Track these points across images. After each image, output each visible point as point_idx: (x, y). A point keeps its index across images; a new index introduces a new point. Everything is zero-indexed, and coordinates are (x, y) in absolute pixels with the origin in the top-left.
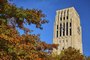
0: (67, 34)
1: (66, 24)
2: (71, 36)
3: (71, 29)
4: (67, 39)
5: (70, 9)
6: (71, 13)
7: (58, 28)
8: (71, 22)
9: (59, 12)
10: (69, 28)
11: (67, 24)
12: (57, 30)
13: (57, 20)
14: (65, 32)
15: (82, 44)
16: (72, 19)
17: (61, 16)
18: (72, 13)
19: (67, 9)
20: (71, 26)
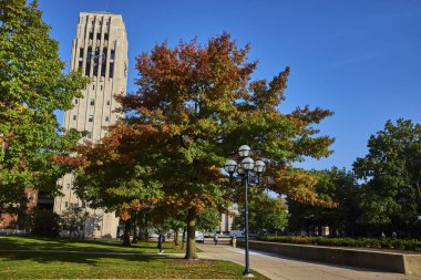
0: (103, 74)
1: (102, 49)
2: (111, 79)
3: (112, 64)
4: (102, 83)
5: (114, 17)
6: (116, 28)
7: (81, 55)
8: (113, 49)
9: (87, 17)
10: (109, 61)
11: (105, 50)
12: (81, 59)
13: (82, 37)
14: (100, 67)
16: (118, 43)
17: (91, 28)
18: (118, 29)
19: (106, 16)
20: (113, 57)
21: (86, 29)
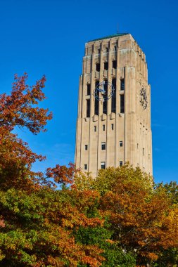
0: (114, 110)
1: (110, 81)
2: (122, 115)
3: (122, 97)
4: (113, 122)
5: (121, 39)
6: (125, 51)
7: (89, 93)
8: (123, 77)
9: (93, 46)
10: (119, 92)
11: (114, 81)
12: (88, 97)
13: (88, 71)
14: (110, 102)
15: (150, 134)
16: (128, 69)
17: (97, 57)
18: (128, 52)
19: (113, 40)
21: (92, 59)
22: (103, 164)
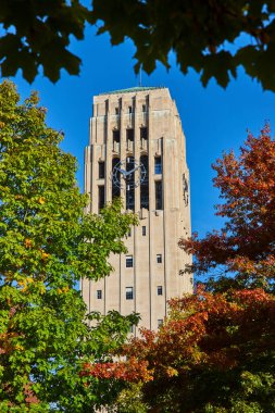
1: (137, 157)
2: (160, 212)
5: (154, 94)
6: (161, 113)
7: (102, 175)
8: (160, 154)
9: (107, 102)
10: (153, 177)
11: (145, 159)
12: (102, 182)
14: (138, 191)
16: (167, 142)
17: (115, 120)
18: (165, 115)
20: (160, 170)
21: (106, 123)
22: (130, 290)
